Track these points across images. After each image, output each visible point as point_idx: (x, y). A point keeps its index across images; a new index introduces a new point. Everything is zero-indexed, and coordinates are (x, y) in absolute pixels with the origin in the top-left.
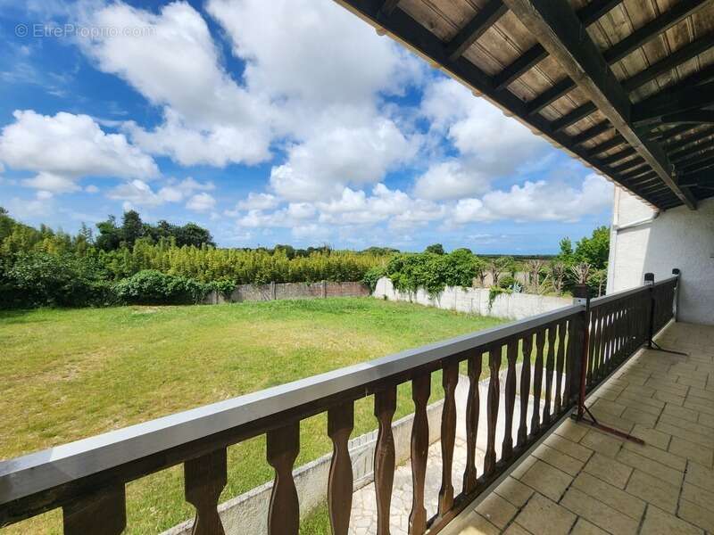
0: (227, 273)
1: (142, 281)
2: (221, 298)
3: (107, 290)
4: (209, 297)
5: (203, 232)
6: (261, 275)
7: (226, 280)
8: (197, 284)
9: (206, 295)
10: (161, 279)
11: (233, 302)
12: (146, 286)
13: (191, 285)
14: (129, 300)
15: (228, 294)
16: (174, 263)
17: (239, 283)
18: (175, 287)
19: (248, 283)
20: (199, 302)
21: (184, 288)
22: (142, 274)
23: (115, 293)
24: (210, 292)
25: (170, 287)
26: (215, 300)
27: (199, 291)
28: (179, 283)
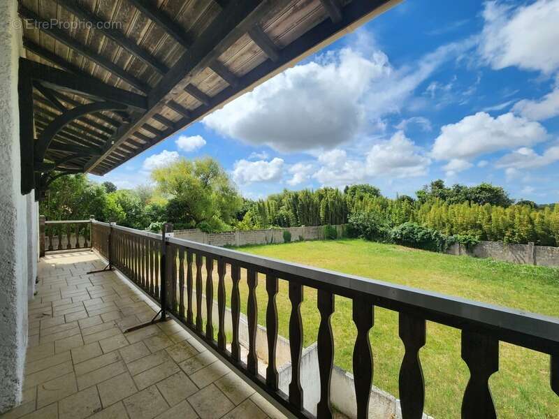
0: (472, 228)
1: (403, 229)
2: (463, 251)
3: (386, 233)
4: (452, 247)
6: (513, 234)
7: (469, 235)
8: (442, 235)
9: (449, 245)
10: (414, 229)
11: (476, 256)
12: (404, 232)
13: (437, 236)
14: (397, 241)
15: (470, 247)
17: (483, 239)
18: (423, 236)
19: (496, 240)
20: (443, 251)
21: (431, 238)
23: (390, 236)
24: (452, 243)
25: (420, 235)
26: (457, 253)
27: (443, 242)
28: (426, 233)
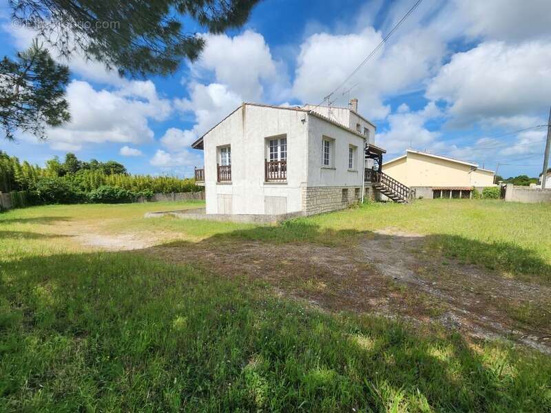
0: (148, 187)
1: (104, 191)
2: (145, 200)
3: (85, 196)
4: (139, 199)
5: (121, 166)
6: (167, 189)
7: (147, 191)
8: (132, 193)
9: (137, 198)
10: (113, 190)
11: (152, 202)
12: (106, 193)
13: (129, 193)
14: (97, 200)
15: (149, 198)
16: (118, 182)
17: (154, 192)
18: (122, 194)
19: (160, 193)
20: (134, 202)
21: (126, 195)
22: (102, 188)
23: (89, 198)
24: (139, 197)
25: (119, 194)
26: (142, 201)
27: (133, 196)
28: (123, 192)
